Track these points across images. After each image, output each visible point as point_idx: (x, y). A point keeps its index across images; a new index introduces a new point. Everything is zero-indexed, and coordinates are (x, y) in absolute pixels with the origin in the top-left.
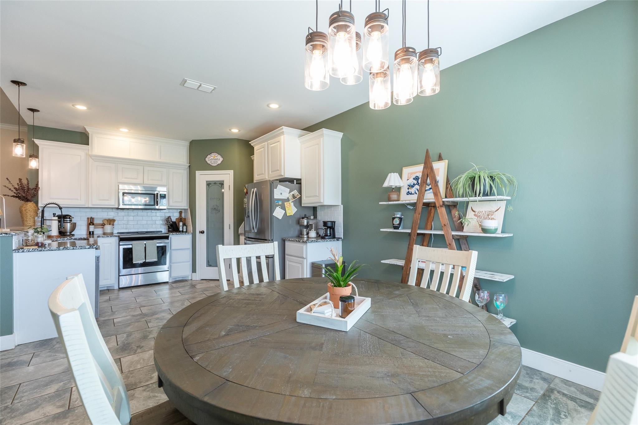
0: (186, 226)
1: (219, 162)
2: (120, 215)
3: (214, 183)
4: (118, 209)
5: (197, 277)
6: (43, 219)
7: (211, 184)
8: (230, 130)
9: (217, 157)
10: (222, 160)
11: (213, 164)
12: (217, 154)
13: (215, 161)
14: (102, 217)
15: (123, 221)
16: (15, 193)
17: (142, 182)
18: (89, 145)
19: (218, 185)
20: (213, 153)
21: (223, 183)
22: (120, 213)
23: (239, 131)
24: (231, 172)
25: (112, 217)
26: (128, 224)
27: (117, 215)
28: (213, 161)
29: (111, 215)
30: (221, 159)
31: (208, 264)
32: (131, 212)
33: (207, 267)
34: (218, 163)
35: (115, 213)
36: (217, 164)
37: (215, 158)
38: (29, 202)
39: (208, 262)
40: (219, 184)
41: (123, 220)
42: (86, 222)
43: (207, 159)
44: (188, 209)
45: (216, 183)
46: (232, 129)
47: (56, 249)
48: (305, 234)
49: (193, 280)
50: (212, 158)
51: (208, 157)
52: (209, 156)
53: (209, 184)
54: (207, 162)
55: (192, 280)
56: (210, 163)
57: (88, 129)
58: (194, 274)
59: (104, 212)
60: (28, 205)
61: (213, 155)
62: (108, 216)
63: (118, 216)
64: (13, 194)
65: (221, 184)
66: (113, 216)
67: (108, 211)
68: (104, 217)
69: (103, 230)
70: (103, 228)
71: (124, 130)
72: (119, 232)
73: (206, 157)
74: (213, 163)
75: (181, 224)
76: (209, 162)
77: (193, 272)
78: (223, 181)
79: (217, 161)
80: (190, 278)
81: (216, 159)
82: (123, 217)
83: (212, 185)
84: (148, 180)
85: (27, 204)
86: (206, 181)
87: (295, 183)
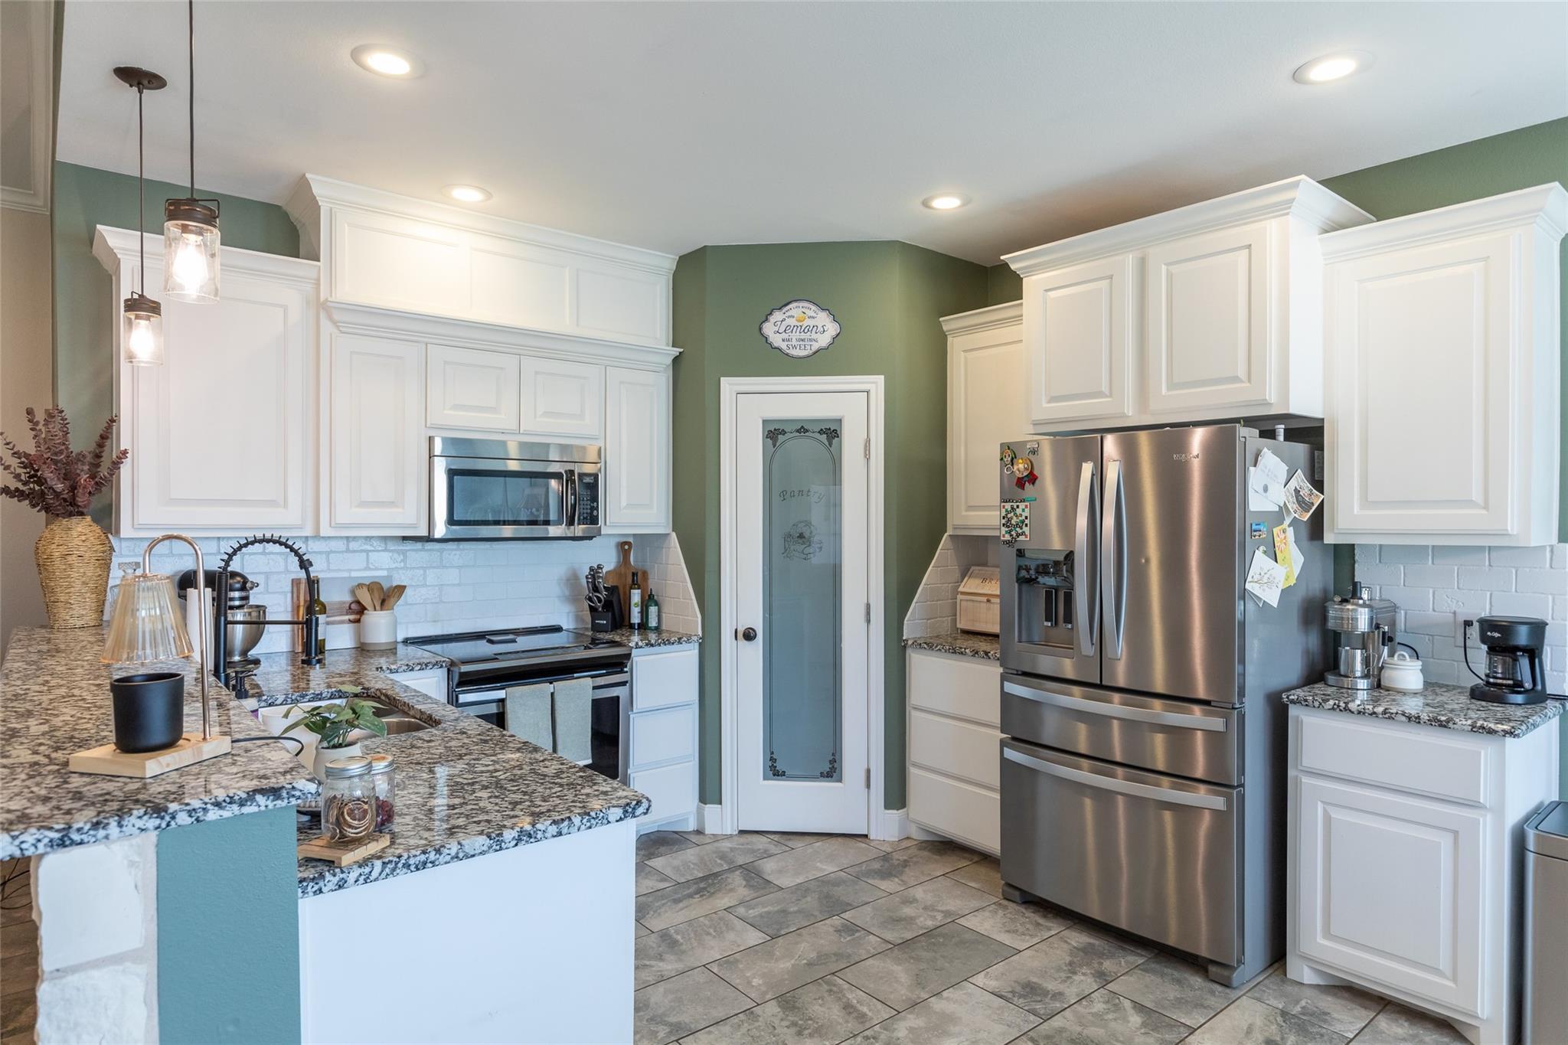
0: (657, 604)
1: (824, 340)
2: (414, 565)
3: (798, 431)
4: (429, 539)
5: (720, 821)
6: (223, 618)
7: (783, 432)
8: (926, 204)
9: (813, 318)
10: (834, 333)
11: (795, 347)
12: (813, 308)
13: (803, 336)
14: (346, 575)
15: (423, 591)
16: (17, 477)
17: (515, 427)
18: (319, 261)
19: (817, 435)
20: (796, 301)
21: (835, 431)
22: (413, 553)
23: (963, 205)
24: (876, 384)
25: (384, 573)
26: (441, 601)
27: (402, 565)
28: (795, 336)
29: (383, 566)
30: (832, 329)
31: (773, 768)
32: (453, 550)
33: (765, 778)
34: (816, 346)
35: (396, 555)
36: (814, 348)
37: (805, 324)
38: (75, 520)
39: (771, 759)
40: (821, 432)
41: (425, 585)
42: (289, 595)
43: (768, 329)
44: (667, 535)
45: (807, 431)
46: (932, 198)
47: (485, 848)
48: (1358, 674)
49: (707, 832)
50: (792, 322)
51: (772, 319)
52: (777, 316)
53: (774, 433)
54: (771, 339)
55: (699, 832)
56: (783, 346)
57: (320, 188)
58: (710, 809)
59: (355, 551)
60: (75, 534)
61: (796, 310)
62: (370, 569)
63: (405, 568)
64: (13, 484)
65: (831, 432)
66: (387, 569)
67: (369, 548)
68: (354, 574)
69: (358, 635)
70: (358, 621)
71: (467, 194)
72: (410, 636)
73: (767, 320)
74: (794, 342)
75: (636, 596)
76: (777, 340)
77: (703, 799)
78: (839, 421)
79: (814, 336)
80: (691, 826)
81: (809, 329)
82: (422, 572)
83: (788, 436)
84: (535, 417)
85: (70, 529)
86: (765, 422)
87: (1281, 438)
